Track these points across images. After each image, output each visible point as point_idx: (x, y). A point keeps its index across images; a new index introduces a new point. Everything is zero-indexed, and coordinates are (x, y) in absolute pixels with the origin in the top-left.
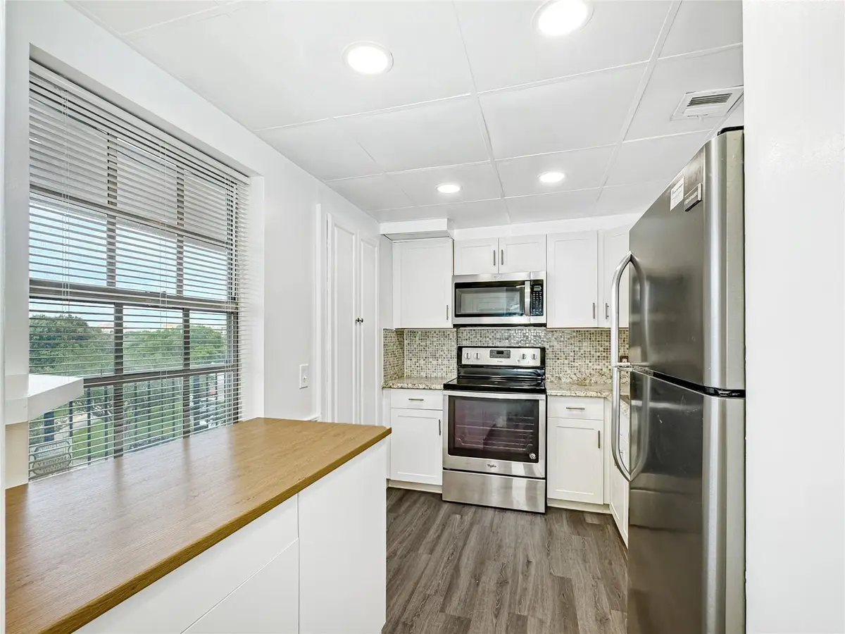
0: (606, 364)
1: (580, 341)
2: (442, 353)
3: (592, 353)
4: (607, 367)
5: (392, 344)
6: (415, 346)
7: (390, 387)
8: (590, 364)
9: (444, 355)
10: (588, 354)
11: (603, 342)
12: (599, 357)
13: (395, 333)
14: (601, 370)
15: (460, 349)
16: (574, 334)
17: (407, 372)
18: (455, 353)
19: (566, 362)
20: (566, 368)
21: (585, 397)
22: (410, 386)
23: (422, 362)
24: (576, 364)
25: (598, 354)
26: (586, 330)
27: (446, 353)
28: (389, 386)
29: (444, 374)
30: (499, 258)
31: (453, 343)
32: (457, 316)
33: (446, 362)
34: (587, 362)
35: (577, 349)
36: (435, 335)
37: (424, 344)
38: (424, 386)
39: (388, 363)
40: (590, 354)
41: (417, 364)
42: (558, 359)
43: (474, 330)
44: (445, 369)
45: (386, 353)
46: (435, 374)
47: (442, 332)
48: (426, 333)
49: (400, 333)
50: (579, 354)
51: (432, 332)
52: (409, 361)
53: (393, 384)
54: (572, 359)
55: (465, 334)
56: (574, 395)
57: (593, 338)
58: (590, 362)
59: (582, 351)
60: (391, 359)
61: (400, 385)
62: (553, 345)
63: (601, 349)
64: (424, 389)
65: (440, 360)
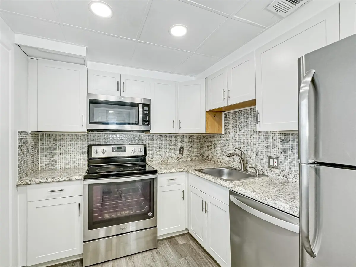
0: (174, 152)
1: (162, 141)
2: (74, 150)
3: (167, 146)
4: (174, 154)
5: (27, 145)
6: (50, 146)
7: (27, 184)
8: (167, 153)
9: (77, 152)
10: (165, 148)
11: (172, 141)
12: (170, 148)
13: (30, 135)
14: (172, 155)
15: (90, 147)
16: (159, 137)
17: (41, 166)
18: (85, 149)
19: (155, 152)
20: (155, 155)
21: (177, 172)
22: (49, 180)
23: (56, 157)
24: (160, 153)
25: (170, 147)
26: (165, 134)
27: (78, 150)
28: (25, 183)
29: (77, 165)
30: (121, 87)
31: (84, 143)
32: (90, 123)
33: (78, 156)
34: (165, 151)
35: (160, 145)
36: (68, 137)
37: (59, 143)
38: (64, 179)
39: (23, 162)
40: (167, 147)
41: (52, 159)
42: (151, 150)
43: (99, 134)
44: (77, 162)
45: (21, 154)
46: (68, 166)
47: (75, 135)
48: (59, 136)
49: (35, 135)
50: (162, 147)
51: (66, 135)
52: (43, 158)
53: (30, 181)
54: (158, 150)
55: (92, 136)
56: (171, 172)
57: (168, 139)
58: (167, 151)
59: (163, 146)
60: (27, 158)
61: (38, 181)
62: (149, 143)
63: (172, 144)
64: (65, 181)
65: (73, 155)
